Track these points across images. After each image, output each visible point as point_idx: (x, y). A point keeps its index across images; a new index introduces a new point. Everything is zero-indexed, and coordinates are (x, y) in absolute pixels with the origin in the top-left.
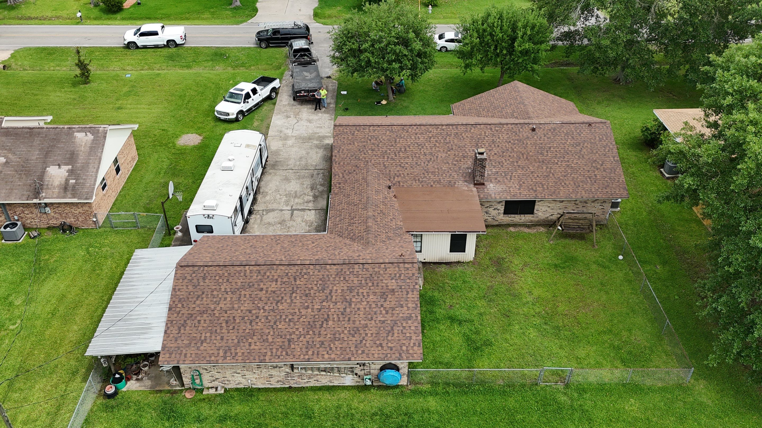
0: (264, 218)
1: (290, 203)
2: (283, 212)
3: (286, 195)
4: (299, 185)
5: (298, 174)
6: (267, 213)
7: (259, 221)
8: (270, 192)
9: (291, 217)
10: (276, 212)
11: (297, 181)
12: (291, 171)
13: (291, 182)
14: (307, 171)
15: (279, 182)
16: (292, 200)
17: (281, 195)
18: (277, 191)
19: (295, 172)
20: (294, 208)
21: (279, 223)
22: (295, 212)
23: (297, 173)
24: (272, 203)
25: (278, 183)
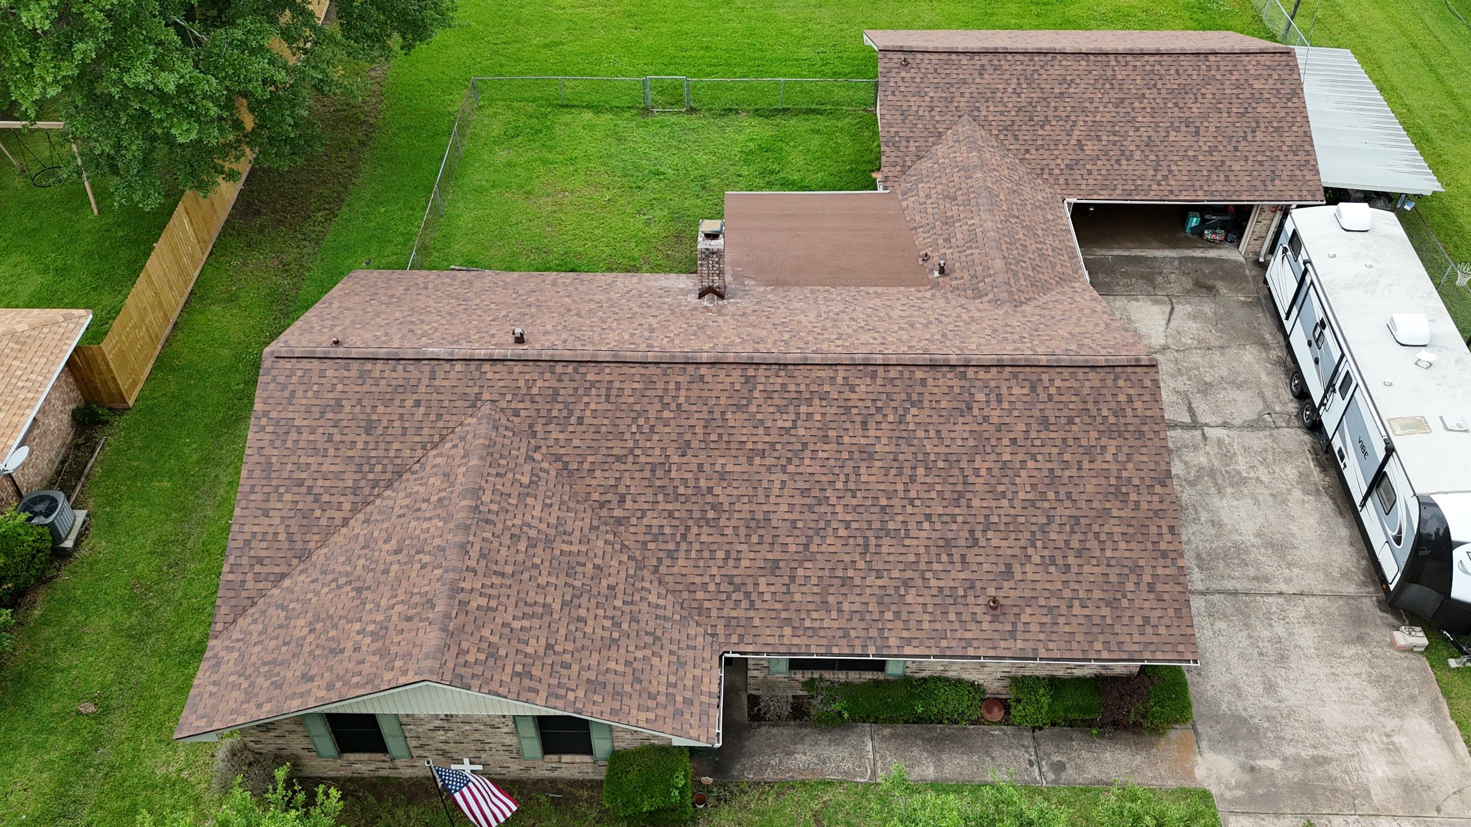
0: (1261, 406)
1: (1216, 449)
2: (1220, 421)
3: (1244, 481)
4: (1226, 521)
5: (1252, 572)
6: (1260, 418)
7: (1269, 394)
8: (1297, 494)
9: (1190, 404)
10: (1238, 421)
11: (1237, 538)
12: (1284, 588)
13: (1258, 535)
14: (1229, 585)
15: (1293, 535)
16: (1216, 463)
17: (1258, 479)
18: (1280, 499)
19: (1267, 580)
20: (1198, 433)
21: (1209, 385)
22: (1187, 419)
23: (1256, 578)
24: (1265, 450)
25: (1293, 527)
